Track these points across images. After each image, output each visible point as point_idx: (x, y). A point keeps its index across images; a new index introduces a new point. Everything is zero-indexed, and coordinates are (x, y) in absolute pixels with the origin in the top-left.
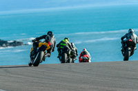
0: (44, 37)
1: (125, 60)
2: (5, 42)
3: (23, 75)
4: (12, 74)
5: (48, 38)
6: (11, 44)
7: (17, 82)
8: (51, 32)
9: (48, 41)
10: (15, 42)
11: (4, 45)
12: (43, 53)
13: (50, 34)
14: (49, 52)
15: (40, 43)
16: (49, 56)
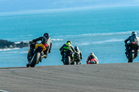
0: (40, 39)
1: (129, 62)
2: (12, 44)
3: (30, 77)
4: (19, 75)
5: (44, 40)
6: (18, 45)
7: (24, 83)
8: (47, 34)
9: (44, 43)
10: (22, 43)
11: (11, 46)
12: (39, 54)
13: (46, 35)
14: (45, 53)
15: (36, 45)
16: (45, 57)
